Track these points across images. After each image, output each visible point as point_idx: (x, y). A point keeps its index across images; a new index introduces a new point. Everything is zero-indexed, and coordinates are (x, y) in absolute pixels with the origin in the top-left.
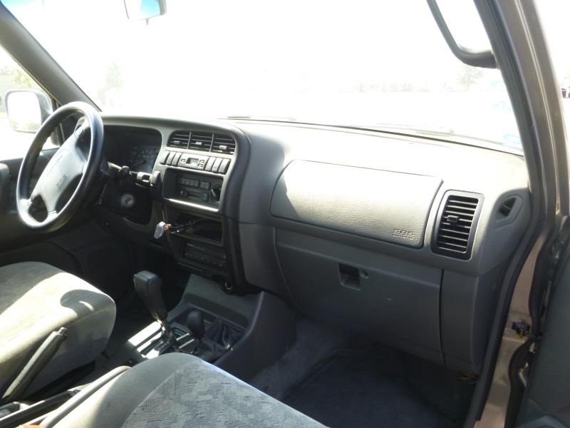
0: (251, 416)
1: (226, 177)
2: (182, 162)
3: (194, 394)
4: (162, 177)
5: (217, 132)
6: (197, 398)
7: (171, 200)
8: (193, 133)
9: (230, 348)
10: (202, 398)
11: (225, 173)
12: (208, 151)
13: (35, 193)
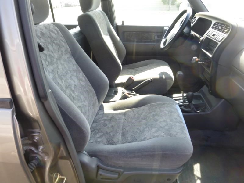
0: (171, 123)
1: (219, 43)
2: (211, 35)
3: (165, 109)
4: (203, 40)
5: (227, 24)
6: (164, 110)
7: (203, 50)
8: (221, 24)
9: (199, 112)
10: (165, 111)
11: (220, 42)
12: (221, 32)
13: (166, 38)
